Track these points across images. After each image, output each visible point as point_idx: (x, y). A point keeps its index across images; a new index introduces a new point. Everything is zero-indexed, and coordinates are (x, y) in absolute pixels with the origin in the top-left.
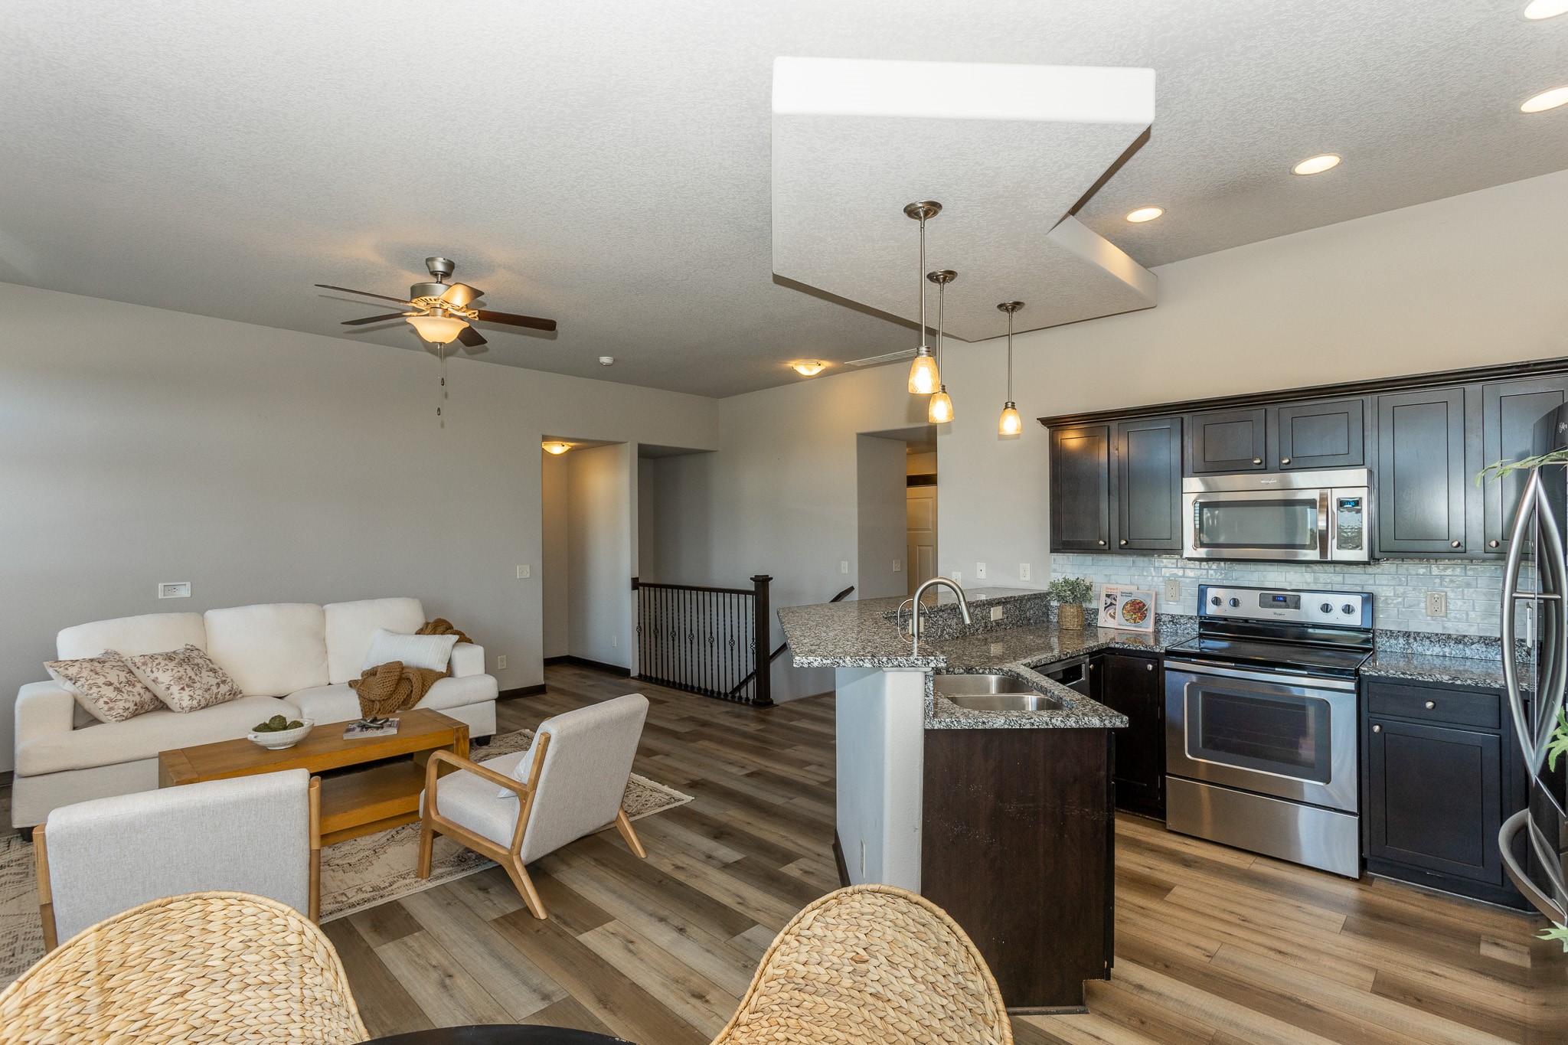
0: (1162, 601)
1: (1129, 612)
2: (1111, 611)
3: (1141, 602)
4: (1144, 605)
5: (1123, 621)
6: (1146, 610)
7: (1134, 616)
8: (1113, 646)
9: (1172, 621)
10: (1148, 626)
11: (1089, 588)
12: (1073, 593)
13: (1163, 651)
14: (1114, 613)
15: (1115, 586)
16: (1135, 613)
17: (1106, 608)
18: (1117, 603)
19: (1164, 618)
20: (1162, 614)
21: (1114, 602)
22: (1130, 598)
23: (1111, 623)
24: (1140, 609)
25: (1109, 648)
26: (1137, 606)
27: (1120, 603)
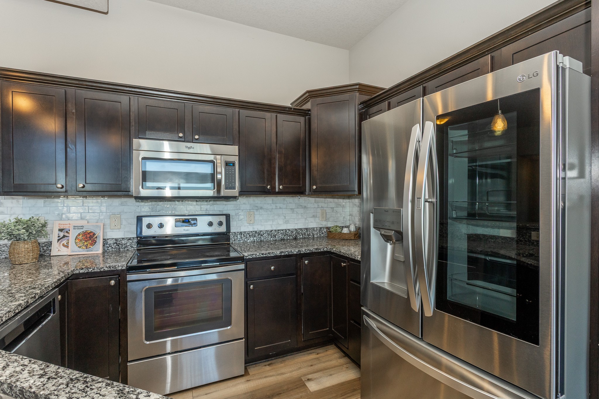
0: (108, 230)
1: (81, 241)
2: (64, 242)
3: (91, 232)
4: (94, 234)
5: (76, 248)
6: (96, 237)
7: (86, 243)
8: (77, 272)
9: (116, 243)
10: (98, 249)
11: (44, 225)
12: (27, 231)
13: (124, 268)
14: (68, 243)
15: (67, 222)
16: (86, 241)
17: (58, 240)
18: (70, 235)
19: (109, 242)
20: (108, 239)
21: (66, 234)
22: (82, 230)
23: (64, 251)
24: (91, 237)
25: (74, 274)
26: (88, 236)
27: (73, 235)
